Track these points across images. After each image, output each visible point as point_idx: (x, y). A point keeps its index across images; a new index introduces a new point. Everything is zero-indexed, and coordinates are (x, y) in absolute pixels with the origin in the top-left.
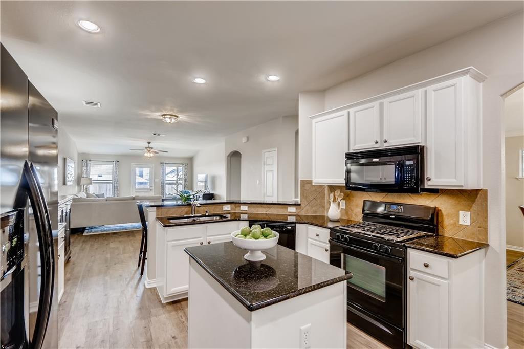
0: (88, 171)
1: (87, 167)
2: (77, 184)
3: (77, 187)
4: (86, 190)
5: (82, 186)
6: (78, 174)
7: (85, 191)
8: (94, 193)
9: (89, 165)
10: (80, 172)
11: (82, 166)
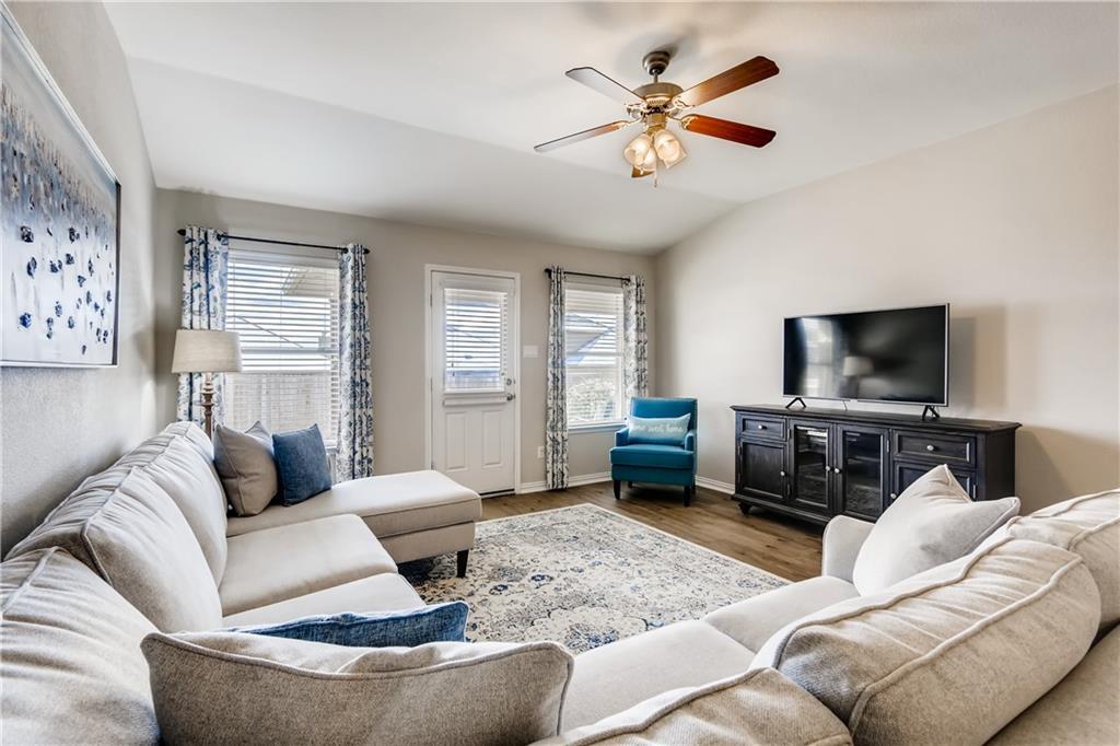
0: (216, 293)
1: (206, 268)
2: (146, 367)
3: (149, 386)
4: (208, 408)
5: (184, 380)
6: (157, 310)
7: (199, 411)
8: (257, 427)
9: (217, 261)
10: (167, 300)
11: (180, 268)
